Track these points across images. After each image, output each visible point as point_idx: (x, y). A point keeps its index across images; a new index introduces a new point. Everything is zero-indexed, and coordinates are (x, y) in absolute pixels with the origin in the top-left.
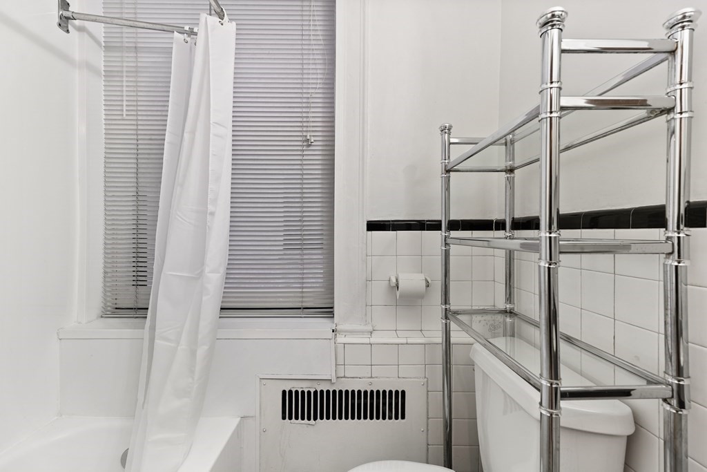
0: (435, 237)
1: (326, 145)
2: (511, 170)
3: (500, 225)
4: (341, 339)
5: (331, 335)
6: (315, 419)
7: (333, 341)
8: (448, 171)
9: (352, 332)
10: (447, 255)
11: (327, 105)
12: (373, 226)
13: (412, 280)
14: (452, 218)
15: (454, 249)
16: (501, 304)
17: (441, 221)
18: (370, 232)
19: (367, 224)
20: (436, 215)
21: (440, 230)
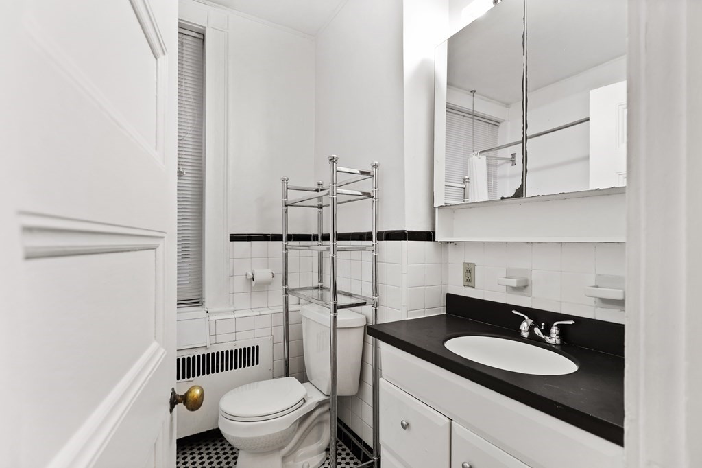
0: (279, 245)
1: (195, 177)
2: (321, 207)
3: (315, 238)
4: (212, 318)
5: (205, 315)
6: (194, 376)
7: (207, 319)
8: (286, 206)
9: (220, 313)
10: (286, 256)
11: (195, 147)
12: (234, 238)
13: (262, 274)
14: (289, 233)
15: (290, 252)
16: (316, 284)
17: (282, 235)
18: (232, 242)
19: (230, 237)
20: (279, 230)
21: (282, 240)
